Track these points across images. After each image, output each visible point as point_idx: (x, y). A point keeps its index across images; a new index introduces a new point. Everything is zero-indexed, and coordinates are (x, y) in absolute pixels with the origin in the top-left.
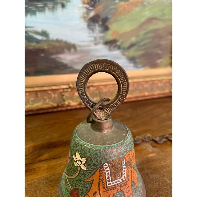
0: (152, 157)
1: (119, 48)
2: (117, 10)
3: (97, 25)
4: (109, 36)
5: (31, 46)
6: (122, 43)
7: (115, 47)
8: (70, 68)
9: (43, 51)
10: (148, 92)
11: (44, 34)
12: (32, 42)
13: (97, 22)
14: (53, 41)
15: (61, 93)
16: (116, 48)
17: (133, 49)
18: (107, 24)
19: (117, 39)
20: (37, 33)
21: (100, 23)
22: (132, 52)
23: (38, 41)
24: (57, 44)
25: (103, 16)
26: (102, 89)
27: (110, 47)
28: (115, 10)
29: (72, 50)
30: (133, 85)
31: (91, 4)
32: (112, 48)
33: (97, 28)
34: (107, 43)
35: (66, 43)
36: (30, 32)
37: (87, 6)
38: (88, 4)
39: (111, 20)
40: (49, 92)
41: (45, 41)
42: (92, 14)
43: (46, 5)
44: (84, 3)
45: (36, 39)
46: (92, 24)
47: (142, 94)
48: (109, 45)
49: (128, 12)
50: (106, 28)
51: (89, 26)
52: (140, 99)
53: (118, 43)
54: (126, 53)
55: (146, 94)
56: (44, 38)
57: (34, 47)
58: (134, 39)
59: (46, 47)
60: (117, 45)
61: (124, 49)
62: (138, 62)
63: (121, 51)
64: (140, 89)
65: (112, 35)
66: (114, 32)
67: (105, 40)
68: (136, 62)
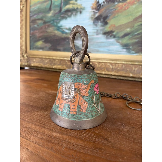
1: (114, 37)
2: (115, 10)
3: (99, 22)
4: (108, 28)
5: (63, 36)
6: (117, 33)
7: (111, 36)
9: (68, 38)
12: (64, 34)
13: (100, 19)
16: (112, 37)
17: (127, 38)
18: (107, 20)
19: (113, 30)
20: (66, 29)
21: (102, 20)
22: (126, 40)
23: (66, 33)
25: (104, 15)
27: (107, 36)
28: (114, 10)
31: (97, 9)
32: (109, 36)
33: (100, 24)
34: (105, 33)
37: (94, 10)
38: (95, 9)
39: (110, 17)
42: (97, 15)
43: (72, 13)
44: (93, 9)
46: (96, 21)
47: (127, 75)
48: (107, 35)
49: (125, 9)
50: (105, 23)
51: (94, 23)
53: (114, 34)
54: (120, 41)
55: (131, 75)
58: (128, 30)
60: (113, 35)
61: (118, 37)
62: (131, 48)
63: (116, 39)
64: (128, 70)
65: (110, 28)
66: (112, 25)
67: (104, 31)
68: (129, 48)
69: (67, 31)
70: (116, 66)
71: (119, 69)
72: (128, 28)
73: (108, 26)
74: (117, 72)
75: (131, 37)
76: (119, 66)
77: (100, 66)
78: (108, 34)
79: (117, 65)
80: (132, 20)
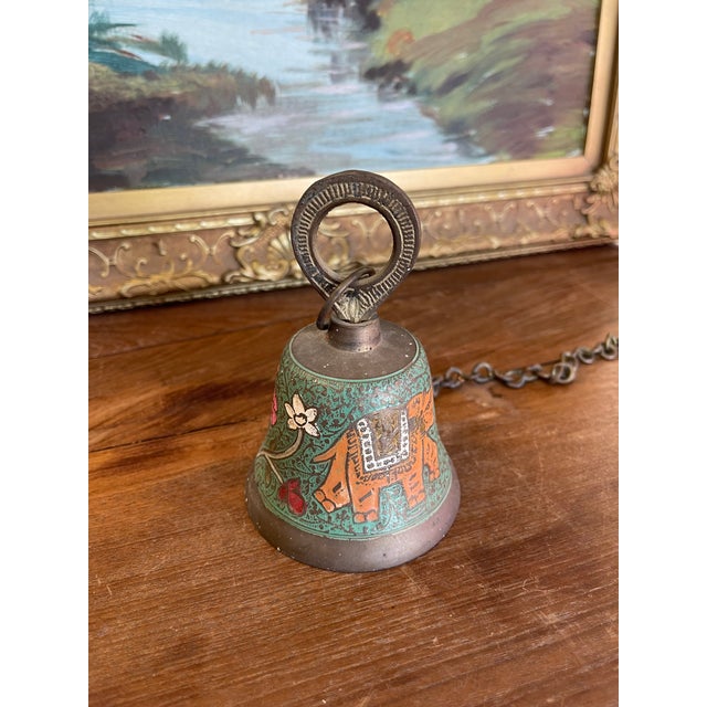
0: (486, 420)
1: (413, 91)
3: (341, 10)
4: (381, 49)
5: (128, 88)
6: (424, 72)
7: (398, 87)
8: (256, 159)
9: (167, 103)
10: (503, 236)
11: (170, 46)
12: (134, 75)
14: (197, 69)
15: (229, 240)
16: (404, 91)
17: (458, 93)
18: (374, 6)
19: (407, 60)
20: (148, 45)
21: (352, 4)
22: (454, 105)
23: (151, 73)
24: (213, 82)
26: (357, 227)
27: (382, 87)
29: (262, 100)
30: (457, 213)
32: (390, 89)
34: (371, 74)
35: (240, 75)
36: (125, 40)
40: (193, 238)
41: (174, 69)
45: (146, 64)
46: (324, 6)
47: (483, 245)
48: (382, 80)
50: (371, 23)
52: (475, 258)
53: (410, 75)
54: (436, 109)
55: (496, 243)
56: (171, 62)
57: (138, 90)
58: (461, 59)
59: (176, 92)
60: (406, 81)
61: (428, 92)
62: (474, 136)
63: (417, 98)
64: (478, 227)
65: (390, 45)
66: (398, 35)
67: (368, 64)
68: (468, 137)
69: (154, 59)
70: (436, 217)
71: (446, 227)
72: (460, 49)
73: (382, 36)
74: (448, 243)
75: (471, 89)
76: (443, 215)
77: (372, 230)
78: (386, 76)
79: (438, 213)
80: (473, 16)
